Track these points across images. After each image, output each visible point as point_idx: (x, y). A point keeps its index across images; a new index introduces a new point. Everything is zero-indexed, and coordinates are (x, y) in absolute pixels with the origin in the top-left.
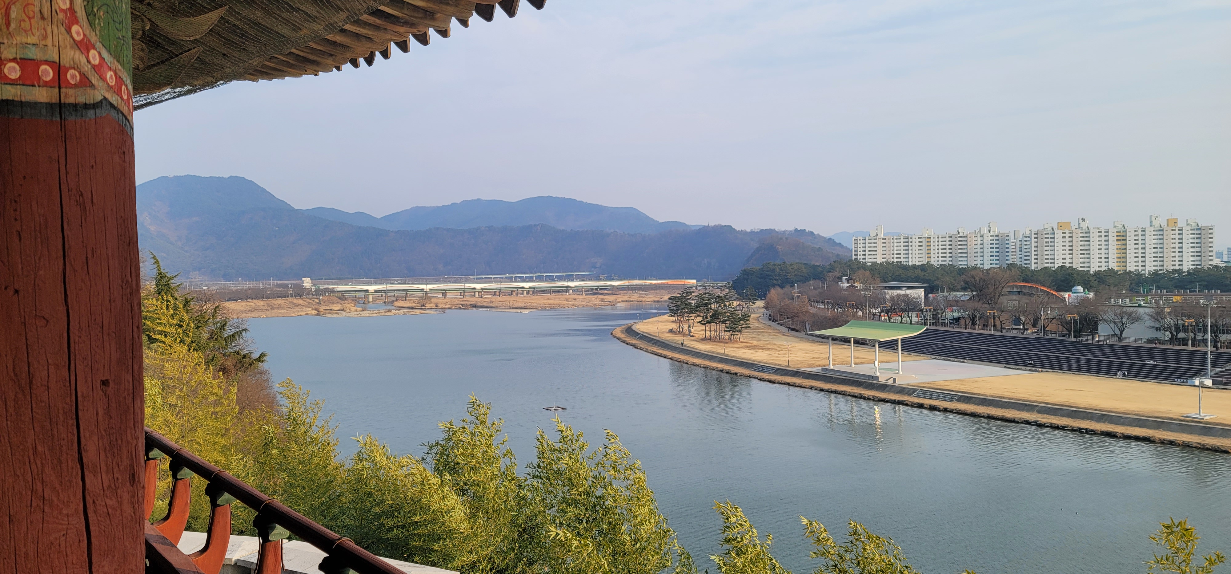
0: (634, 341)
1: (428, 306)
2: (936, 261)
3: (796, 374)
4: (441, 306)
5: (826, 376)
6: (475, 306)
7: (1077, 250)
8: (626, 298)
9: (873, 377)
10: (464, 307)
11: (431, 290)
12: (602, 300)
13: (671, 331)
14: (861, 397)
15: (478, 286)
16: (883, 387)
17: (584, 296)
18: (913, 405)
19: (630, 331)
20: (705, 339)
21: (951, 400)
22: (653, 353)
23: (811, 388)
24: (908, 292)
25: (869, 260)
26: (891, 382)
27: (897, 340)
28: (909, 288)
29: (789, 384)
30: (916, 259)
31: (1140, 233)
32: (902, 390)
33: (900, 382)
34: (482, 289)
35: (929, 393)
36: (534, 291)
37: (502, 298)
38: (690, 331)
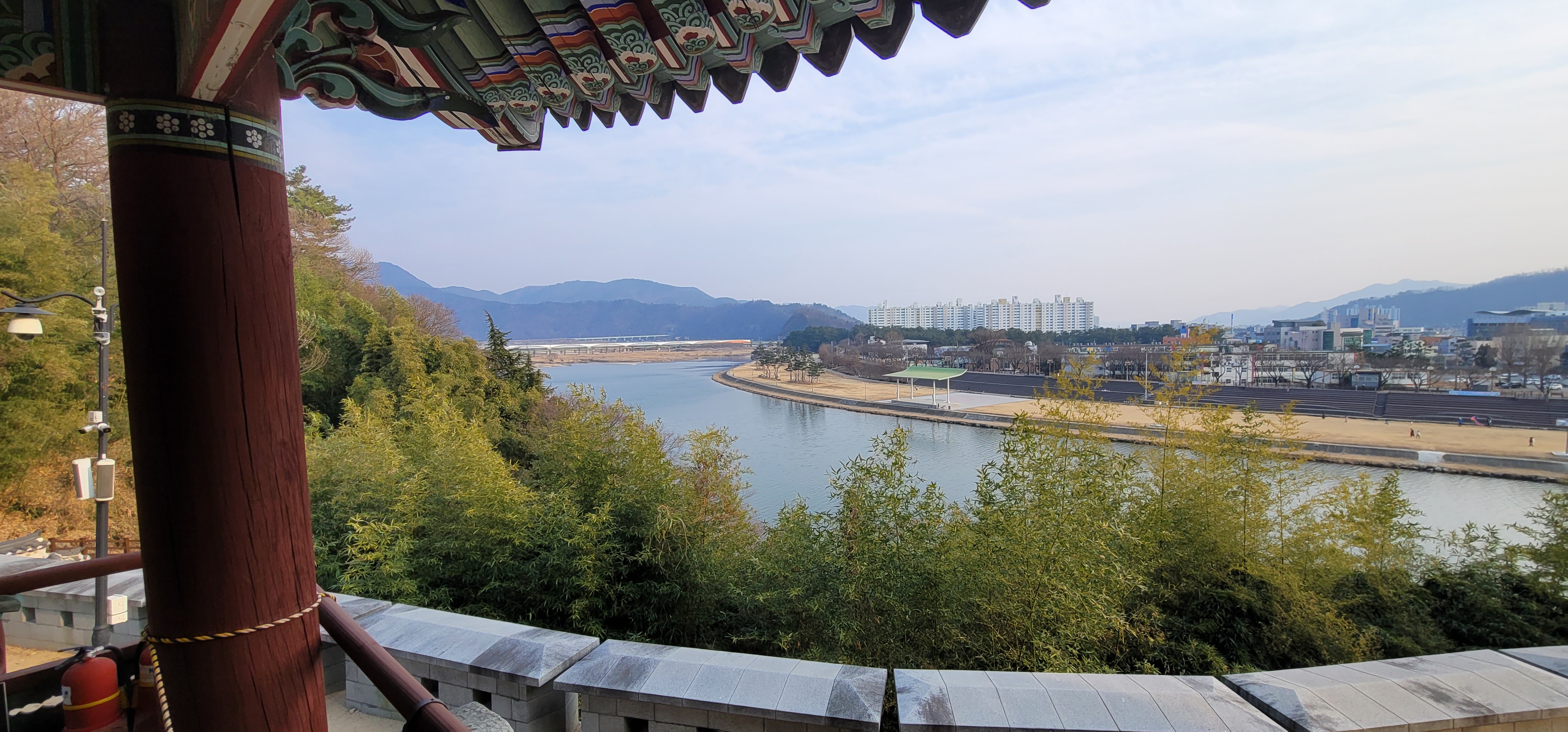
0: (736, 385)
1: (555, 361)
2: (925, 325)
3: (874, 405)
4: (565, 361)
5: (896, 406)
6: (592, 361)
7: (1012, 318)
8: (703, 353)
9: (932, 406)
10: (584, 361)
11: (553, 348)
12: (687, 355)
13: (760, 376)
14: (928, 420)
15: (589, 345)
16: (942, 413)
17: (670, 353)
18: (967, 425)
19: (725, 376)
20: (790, 382)
21: (992, 420)
22: (754, 393)
23: (889, 415)
24: (918, 346)
25: (879, 324)
26: (946, 409)
27: (946, 380)
28: (918, 343)
29: (872, 413)
30: (910, 324)
31: (1049, 306)
32: (955, 414)
33: (952, 409)
34: (593, 348)
35: (977, 416)
36: (632, 349)
37: (608, 354)
38: (777, 377)
